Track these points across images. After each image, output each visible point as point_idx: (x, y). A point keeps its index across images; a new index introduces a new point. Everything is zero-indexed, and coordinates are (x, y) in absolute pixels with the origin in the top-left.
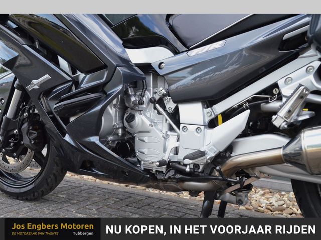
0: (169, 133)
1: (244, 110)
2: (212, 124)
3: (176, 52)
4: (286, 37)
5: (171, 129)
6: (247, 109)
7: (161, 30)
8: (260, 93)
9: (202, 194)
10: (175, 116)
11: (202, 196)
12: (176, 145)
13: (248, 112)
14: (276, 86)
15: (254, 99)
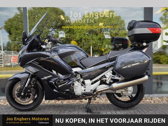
0: (82, 86)
1: (99, 81)
2: (92, 84)
3: (83, 69)
4: (106, 67)
5: (82, 85)
6: (99, 80)
7: (78, 63)
8: (101, 77)
9: (88, 99)
10: (83, 83)
11: (88, 100)
12: (85, 89)
13: (100, 81)
14: (104, 75)
15: (100, 78)
